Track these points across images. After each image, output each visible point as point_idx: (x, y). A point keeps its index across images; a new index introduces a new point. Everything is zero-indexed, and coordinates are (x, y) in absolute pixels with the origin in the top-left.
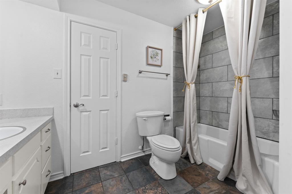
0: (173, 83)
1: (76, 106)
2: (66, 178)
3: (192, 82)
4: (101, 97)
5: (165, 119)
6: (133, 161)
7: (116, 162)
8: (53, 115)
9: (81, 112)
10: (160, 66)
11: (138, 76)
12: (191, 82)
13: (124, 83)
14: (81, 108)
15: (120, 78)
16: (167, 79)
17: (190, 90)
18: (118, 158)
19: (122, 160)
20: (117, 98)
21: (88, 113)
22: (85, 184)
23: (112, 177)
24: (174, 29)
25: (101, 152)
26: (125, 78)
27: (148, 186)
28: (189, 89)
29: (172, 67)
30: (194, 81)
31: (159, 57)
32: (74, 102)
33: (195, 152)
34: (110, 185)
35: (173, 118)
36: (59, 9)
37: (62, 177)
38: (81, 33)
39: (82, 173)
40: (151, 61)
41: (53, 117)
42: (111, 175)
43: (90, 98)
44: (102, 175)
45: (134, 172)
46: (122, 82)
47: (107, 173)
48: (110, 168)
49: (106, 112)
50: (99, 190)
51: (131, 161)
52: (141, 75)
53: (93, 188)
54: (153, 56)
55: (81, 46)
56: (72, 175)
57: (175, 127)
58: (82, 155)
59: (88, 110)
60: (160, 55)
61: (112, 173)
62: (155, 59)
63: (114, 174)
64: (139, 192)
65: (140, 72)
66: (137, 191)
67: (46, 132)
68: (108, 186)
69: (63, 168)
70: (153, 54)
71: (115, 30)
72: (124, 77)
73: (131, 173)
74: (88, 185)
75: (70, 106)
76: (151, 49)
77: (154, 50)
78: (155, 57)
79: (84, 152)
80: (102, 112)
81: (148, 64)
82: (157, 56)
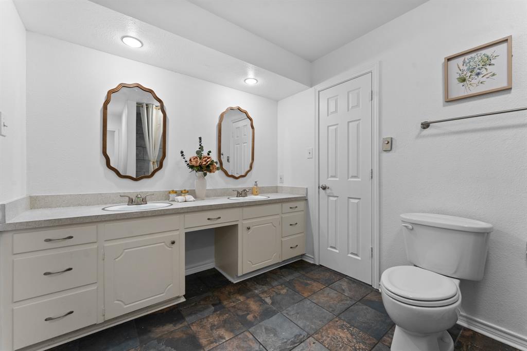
1: (324, 188)
7: (371, 286)
8: (307, 195)
9: (329, 196)
11: (418, 137)
13: (385, 154)
14: (328, 191)
15: (379, 146)
18: (374, 282)
20: (372, 180)
21: (335, 199)
22: (315, 277)
23: (341, 291)
25: (350, 257)
27: (354, 330)
31: (499, 65)
32: (322, 183)
34: (328, 294)
39: (327, 270)
41: (307, 197)
42: (343, 290)
43: (337, 179)
44: (337, 283)
47: (344, 286)
48: (354, 285)
49: (356, 201)
53: (315, 284)
54: (469, 74)
55: (328, 115)
56: (321, 266)
58: (329, 249)
59: (335, 195)
60: (500, 61)
61: (347, 289)
62: (477, 80)
63: (347, 291)
64: (337, 321)
66: (337, 320)
67: (292, 208)
68: (326, 293)
69: (313, 254)
70: (468, 69)
74: (316, 280)
75: (319, 187)
76: (461, 60)
77: (473, 55)
78: (478, 74)
79: (331, 247)
80: (351, 199)
81: (449, 101)
82: (488, 67)
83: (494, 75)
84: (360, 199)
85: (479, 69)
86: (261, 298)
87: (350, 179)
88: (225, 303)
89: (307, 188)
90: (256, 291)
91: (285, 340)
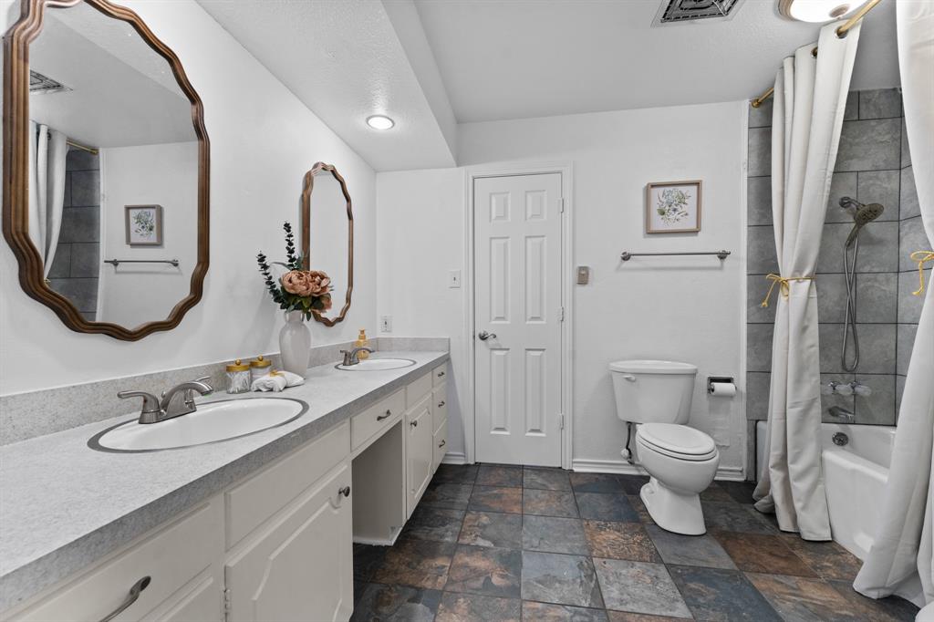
0: (748, 280)
1: (483, 338)
2: (467, 466)
3: (801, 274)
4: (530, 320)
5: (713, 390)
6: (601, 478)
7: (560, 468)
8: (449, 350)
9: (492, 349)
10: (695, 232)
11: (618, 269)
12: (793, 275)
13: (580, 289)
14: (491, 342)
15: (570, 276)
16: (721, 268)
17: (788, 300)
18: (565, 461)
19: (576, 470)
20: (563, 323)
21: (503, 353)
22: (494, 482)
23: (544, 488)
24: (752, 102)
26: (583, 277)
27: (614, 524)
28: (786, 298)
29: (746, 227)
30: (807, 271)
31: (691, 206)
32: (480, 331)
33: (799, 500)
34: (537, 497)
35: (747, 389)
36: (454, 162)
37: (462, 463)
38: (491, 194)
39: (492, 467)
40: (658, 223)
41: (448, 354)
42: (544, 485)
43: (508, 322)
44: (527, 480)
45: (595, 495)
46: (574, 286)
47: (537, 479)
48: (545, 474)
49: (538, 353)
50: (515, 496)
51: (597, 476)
52: (627, 264)
53: (505, 491)
54: (667, 208)
55: (490, 221)
56: (478, 465)
57: (757, 421)
58: (493, 432)
59: (503, 347)
60: (692, 202)
61: (545, 483)
62: (673, 216)
63: (549, 485)
64: (588, 525)
65: (626, 257)
66: (586, 522)
67: (439, 375)
68: (532, 496)
69: (464, 448)
70: (667, 202)
71: (558, 169)
72: (580, 274)
73: (587, 495)
74: (500, 485)
75: (474, 337)
76: (661, 189)
77: (671, 188)
78: (675, 210)
79: (497, 429)
80: (530, 352)
81: (651, 233)
82: (683, 205)
83: (686, 214)
84: (543, 350)
85: (676, 205)
86: (468, 545)
87: (528, 322)
88: (428, 584)
89: (449, 339)
90: (448, 539)
91: (579, 580)
